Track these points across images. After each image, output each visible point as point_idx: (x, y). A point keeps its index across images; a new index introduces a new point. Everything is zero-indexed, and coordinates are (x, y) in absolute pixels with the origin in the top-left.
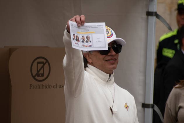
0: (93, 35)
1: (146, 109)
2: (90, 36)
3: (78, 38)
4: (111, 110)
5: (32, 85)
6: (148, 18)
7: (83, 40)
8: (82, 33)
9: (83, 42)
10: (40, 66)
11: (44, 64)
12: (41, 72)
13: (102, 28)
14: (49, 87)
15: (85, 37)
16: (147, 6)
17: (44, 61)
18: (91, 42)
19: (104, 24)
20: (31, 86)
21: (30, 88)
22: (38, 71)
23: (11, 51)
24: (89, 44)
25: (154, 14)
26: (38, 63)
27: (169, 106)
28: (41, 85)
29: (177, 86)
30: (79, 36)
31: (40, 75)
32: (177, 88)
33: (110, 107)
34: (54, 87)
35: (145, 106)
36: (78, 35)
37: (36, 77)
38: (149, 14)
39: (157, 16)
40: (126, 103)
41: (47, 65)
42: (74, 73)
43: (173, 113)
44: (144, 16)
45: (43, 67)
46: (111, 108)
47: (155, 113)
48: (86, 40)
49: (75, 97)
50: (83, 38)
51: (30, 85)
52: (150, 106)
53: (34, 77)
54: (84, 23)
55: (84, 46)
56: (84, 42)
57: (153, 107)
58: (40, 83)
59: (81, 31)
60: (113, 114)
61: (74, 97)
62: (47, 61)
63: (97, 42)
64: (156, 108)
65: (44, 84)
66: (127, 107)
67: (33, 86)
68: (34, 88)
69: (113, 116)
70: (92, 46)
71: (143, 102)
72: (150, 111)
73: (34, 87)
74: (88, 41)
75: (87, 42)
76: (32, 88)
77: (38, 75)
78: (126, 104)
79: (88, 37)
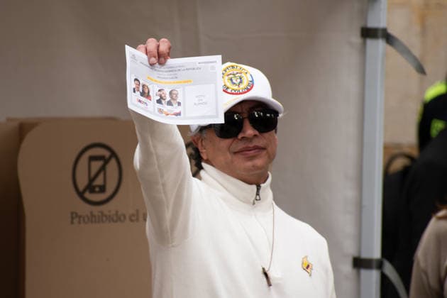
0: (186, 87)
1: (364, 272)
2: (180, 91)
3: (146, 91)
4: (266, 274)
5: (76, 214)
6: (364, 44)
7: (161, 97)
8: (159, 82)
9: (159, 102)
10: (96, 165)
11: (106, 161)
12: (99, 181)
13: (213, 68)
14: (118, 218)
15: (167, 91)
16: (364, 13)
17: (107, 154)
18: (179, 104)
19: (219, 58)
20: (74, 216)
21: (72, 223)
22: (92, 180)
23: (23, 129)
24: (176, 109)
25: (380, 34)
26: (92, 158)
27: (422, 264)
28: (100, 214)
29: (441, 213)
30: (150, 87)
31: (97, 189)
32: (440, 218)
33: (264, 269)
34: (133, 218)
35: (360, 263)
36: (147, 84)
37: (87, 195)
38: (368, 33)
39: (389, 38)
40: (306, 257)
41: (113, 164)
42: (164, 185)
43: (433, 282)
44: (356, 39)
45: (103, 168)
46: (266, 269)
47: (385, 281)
48: (168, 98)
49: (173, 246)
50: (161, 93)
51: (72, 213)
52: (374, 264)
53: (81, 195)
54: (166, 59)
55: (161, 111)
56: (163, 102)
57: (380, 265)
58: (96, 210)
59: (158, 77)
60: (269, 284)
61: (170, 245)
62: (113, 154)
63: (195, 104)
64: (389, 269)
65: (106, 213)
66: (308, 267)
67: (80, 217)
68: (82, 222)
69: (270, 290)
70: (182, 114)
71: (356, 255)
72: (372, 277)
73: (82, 219)
74: (172, 101)
75: (169, 103)
76: (76, 221)
77: (90, 188)
78: (305, 260)
79: (174, 92)
